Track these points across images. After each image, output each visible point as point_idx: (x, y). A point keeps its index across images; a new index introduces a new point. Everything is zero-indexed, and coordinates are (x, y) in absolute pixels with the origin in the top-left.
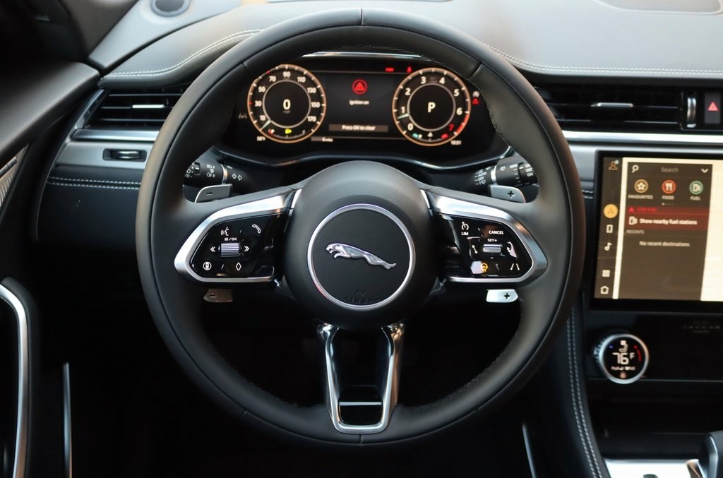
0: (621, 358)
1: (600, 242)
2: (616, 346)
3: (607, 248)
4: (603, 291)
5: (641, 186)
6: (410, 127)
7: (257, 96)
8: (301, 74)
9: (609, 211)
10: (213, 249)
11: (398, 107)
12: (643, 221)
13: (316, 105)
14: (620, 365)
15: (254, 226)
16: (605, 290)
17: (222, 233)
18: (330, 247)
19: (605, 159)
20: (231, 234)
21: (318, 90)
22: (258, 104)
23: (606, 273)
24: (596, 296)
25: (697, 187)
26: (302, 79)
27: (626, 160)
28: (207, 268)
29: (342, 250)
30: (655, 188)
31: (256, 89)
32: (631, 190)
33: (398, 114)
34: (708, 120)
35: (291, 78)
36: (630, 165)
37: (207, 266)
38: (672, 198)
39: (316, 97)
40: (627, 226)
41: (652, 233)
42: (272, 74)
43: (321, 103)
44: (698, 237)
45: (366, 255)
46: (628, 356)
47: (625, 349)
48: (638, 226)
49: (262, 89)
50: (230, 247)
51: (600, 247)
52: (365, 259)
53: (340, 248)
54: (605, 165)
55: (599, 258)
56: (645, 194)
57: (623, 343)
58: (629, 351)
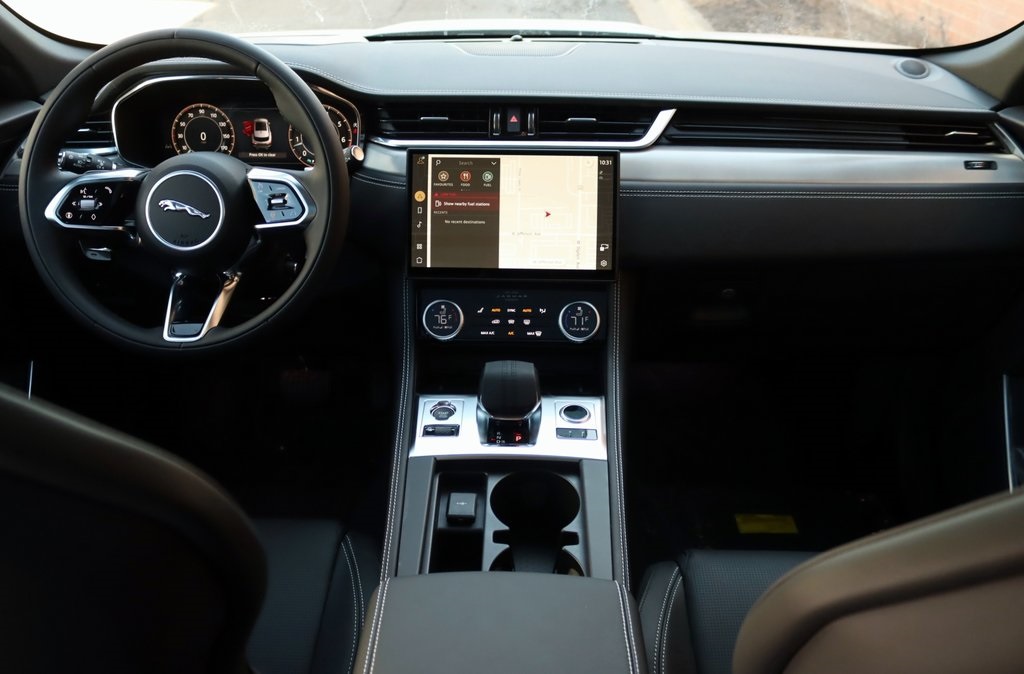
0: (441, 319)
1: (413, 221)
2: (436, 309)
3: (419, 226)
4: (418, 261)
5: (444, 176)
6: (304, 154)
7: (179, 129)
8: (214, 112)
9: (419, 196)
10: (74, 203)
11: (293, 137)
12: (446, 204)
13: (227, 136)
14: (440, 325)
15: (107, 188)
16: (419, 260)
17: (81, 192)
18: (162, 202)
19: (414, 156)
20: (88, 193)
21: (227, 124)
22: (180, 136)
23: (419, 246)
24: (413, 265)
25: (488, 176)
26: (214, 115)
27: (431, 156)
28: (69, 217)
29: (169, 204)
30: (455, 178)
31: (178, 124)
32: (435, 179)
33: (294, 142)
34: (510, 129)
35: (205, 114)
36: (434, 160)
37: (69, 215)
38: (468, 185)
39: (227, 130)
40: (434, 208)
41: (455, 213)
42: (190, 111)
43: (231, 134)
44: (492, 216)
45: (187, 208)
46: (447, 318)
47: (444, 312)
48: (443, 208)
49: (183, 124)
50: (87, 203)
51: (413, 225)
52: (185, 211)
53: (169, 203)
54: (414, 160)
55: (413, 234)
56: (446, 182)
57: (443, 307)
58: (447, 314)
